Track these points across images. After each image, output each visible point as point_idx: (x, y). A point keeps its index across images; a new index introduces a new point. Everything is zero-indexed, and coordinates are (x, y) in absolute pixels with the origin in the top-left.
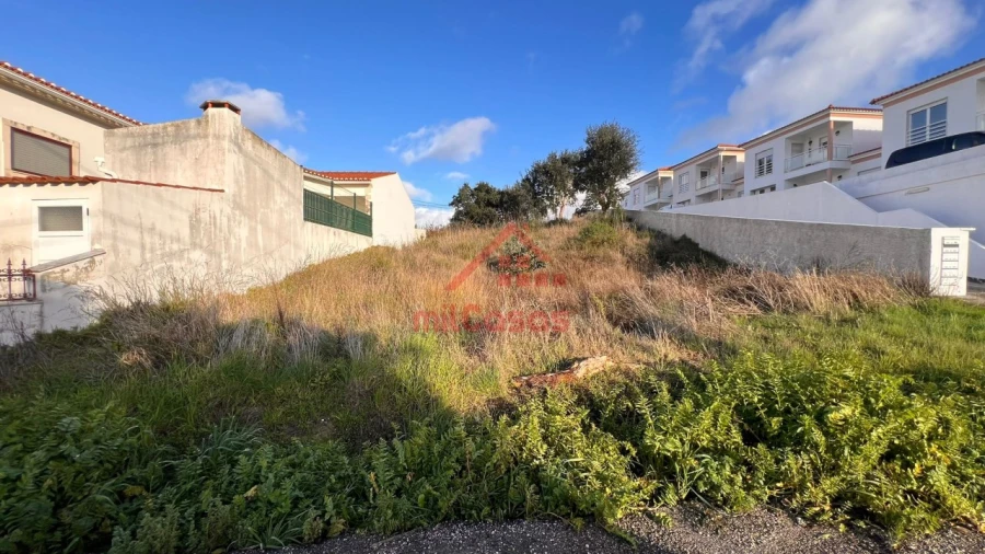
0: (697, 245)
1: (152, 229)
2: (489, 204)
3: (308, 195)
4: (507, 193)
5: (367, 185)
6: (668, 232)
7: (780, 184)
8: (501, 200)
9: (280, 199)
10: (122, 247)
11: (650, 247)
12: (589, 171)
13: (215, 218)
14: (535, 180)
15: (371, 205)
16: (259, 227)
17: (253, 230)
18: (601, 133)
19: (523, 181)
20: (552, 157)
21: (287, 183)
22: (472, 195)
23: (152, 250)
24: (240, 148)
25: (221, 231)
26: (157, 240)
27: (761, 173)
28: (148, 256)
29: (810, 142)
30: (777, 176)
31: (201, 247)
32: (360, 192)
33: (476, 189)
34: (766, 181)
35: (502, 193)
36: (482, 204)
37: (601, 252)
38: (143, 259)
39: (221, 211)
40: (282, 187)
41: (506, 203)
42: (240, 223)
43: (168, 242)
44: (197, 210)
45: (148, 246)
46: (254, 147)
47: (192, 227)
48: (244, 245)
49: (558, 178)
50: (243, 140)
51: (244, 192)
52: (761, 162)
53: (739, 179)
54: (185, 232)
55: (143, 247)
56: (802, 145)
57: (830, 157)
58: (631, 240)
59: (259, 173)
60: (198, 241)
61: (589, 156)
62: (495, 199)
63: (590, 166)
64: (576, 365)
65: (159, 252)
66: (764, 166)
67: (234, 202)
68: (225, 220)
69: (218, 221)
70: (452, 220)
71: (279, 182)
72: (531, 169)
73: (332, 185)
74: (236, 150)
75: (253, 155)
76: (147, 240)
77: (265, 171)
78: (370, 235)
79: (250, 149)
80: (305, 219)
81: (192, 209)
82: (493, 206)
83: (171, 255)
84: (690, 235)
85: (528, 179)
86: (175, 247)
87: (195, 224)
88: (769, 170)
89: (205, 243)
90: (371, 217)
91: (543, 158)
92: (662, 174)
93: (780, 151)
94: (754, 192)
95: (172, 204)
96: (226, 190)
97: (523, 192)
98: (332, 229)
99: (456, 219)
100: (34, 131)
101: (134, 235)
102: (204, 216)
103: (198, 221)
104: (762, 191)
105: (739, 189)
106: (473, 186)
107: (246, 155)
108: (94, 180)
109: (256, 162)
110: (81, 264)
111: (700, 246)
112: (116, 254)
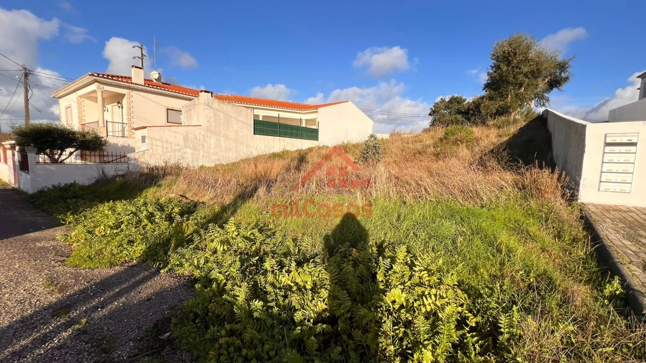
1: (167, 141)
3: (258, 122)
5: (317, 112)
9: (236, 126)
10: (154, 147)
13: (196, 136)
15: (319, 123)
17: (218, 140)
21: (241, 118)
23: (167, 149)
24: (210, 107)
25: (199, 141)
26: (169, 145)
28: (165, 150)
31: (189, 147)
38: (163, 152)
39: (200, 134)
40: (238, 120)
42: (210, 138)
43: (174, 146)
44: (187, 134)
45: (165, 147)
47: (184, 140)
48: (212, 146)
51: (213, 125)
54: (182, 142)
55: (163, 148)
59: (222, 116)
60: (188, 145)
65: (170, 150)
67: (207, 129)
68: (202, 138)
69: (198, 137)
71: (235, 118)
74: (208, 108)
75: (218, 108)
76: (165, 145)
78: (317, 139)
79: (217, 106)
80: (255, 134)
81: (185, 134)
83: (175, 150)
86: (177, 148)
87: (186, 139)
89: (191, 146)
90: (317, 129)
95: (176, 132)
96: (203, 125)
100: (173, 109)
101: (159, 144)
102: (191, 136)
103: (188, 138)
107: (215, 109)
108: (145, 127)
109: (220, 111)
110: (140, 153)
112: (153, 150)
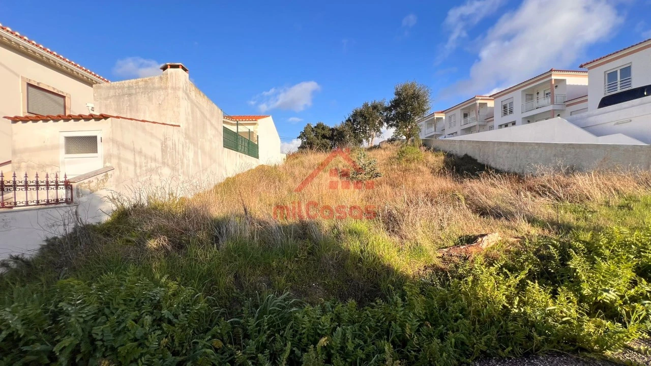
0: (477, 160)
1: (140, 152)
2: (324, 137)
3: (225, 130)
4: (336, 129)
5: (255, 124)
6: (454, 153)
7: (519, 121)
8: (332, 135)
9: (210, 132)
10: (123, 164)
11: (446, 162)
12: (398, 113)
13: (175, 145)
14: (354, 121)
15: (258, 138)
16: (199, 151)
17: (196, 153)
18: (405, 89)
19: (347, 121)
20: (366, 105)
21: (214, 122)
22: (313, 131)
23: (141, 167)
24: (188, 96)
25: (179, 154)
26: (143, 159)
27: (505, 114)
28: (138, 171)
29: (538, 93)
30: (517, 115)
31: (168, 165)
32: (252, 128)
33: (315, 127)
34: (509, 118)
35: (333, 130)
36: (320, 137)
37: (413, 165)
38: (136, 173)
39: (179, 140)
40: (212, 124)
41: (336, 136)
42: (189, 148)
43: (149, 161)
44: (166, 139)
45: (138, 164)
46: (196, 96)
47: (163, 151)
48: (191, 163)
49: (371, 119)
50: (190, 91)
51: (191, 127)
52: (505, 107)
53: (490, 117)
54: (159, 156)
55: (135, 165)
56: (532, 95)
57: (553, 102)
58: (431, 158)
59: (199, 114)
60: (166, 161)
61: (396, 104)
62: (328, 134)
63: (399, 110)
64: (480, 239)
65: (144, 169)
66: (507, 110)
67: (186, 134)
68: (181, 146)
69: (177, 146)
70: (299, 148)
71: (209, 121)
72: (352, 113)
73: (237, 124)
74: (186, 97)
75: (195, 102)
76: (138, 160)
77: (202, 113)
78: (258, 157)
79: (194, 97)
80: (224, 147)
81: (162, 138)
82: (327, 138)
83: (151, 170)
84: (470, 154)
85: (349, 120)
86: (153, 165)
87: (164, 149)
88: (511, 112)
89: (170, 163)
90: (258, 145)
91: (359, 106)
92: (436, 116)
93: (518, 99)
94: (500, 126)
95: (152, 135)
96: (181, 125)
97: (347, 128)
98: (239, 153)
99: (302, 147)
100: (41, 86)
101: (130, 156)
102: (169, 143)
103: (166, 147)
104: (506, 126)
105: (490, 124)
106: (313, 125)
107: (192, 102)
108: (105, 117)
109: (197, 107)
110: (100, 177)
111: (479, 161)
112: (120, 170)
